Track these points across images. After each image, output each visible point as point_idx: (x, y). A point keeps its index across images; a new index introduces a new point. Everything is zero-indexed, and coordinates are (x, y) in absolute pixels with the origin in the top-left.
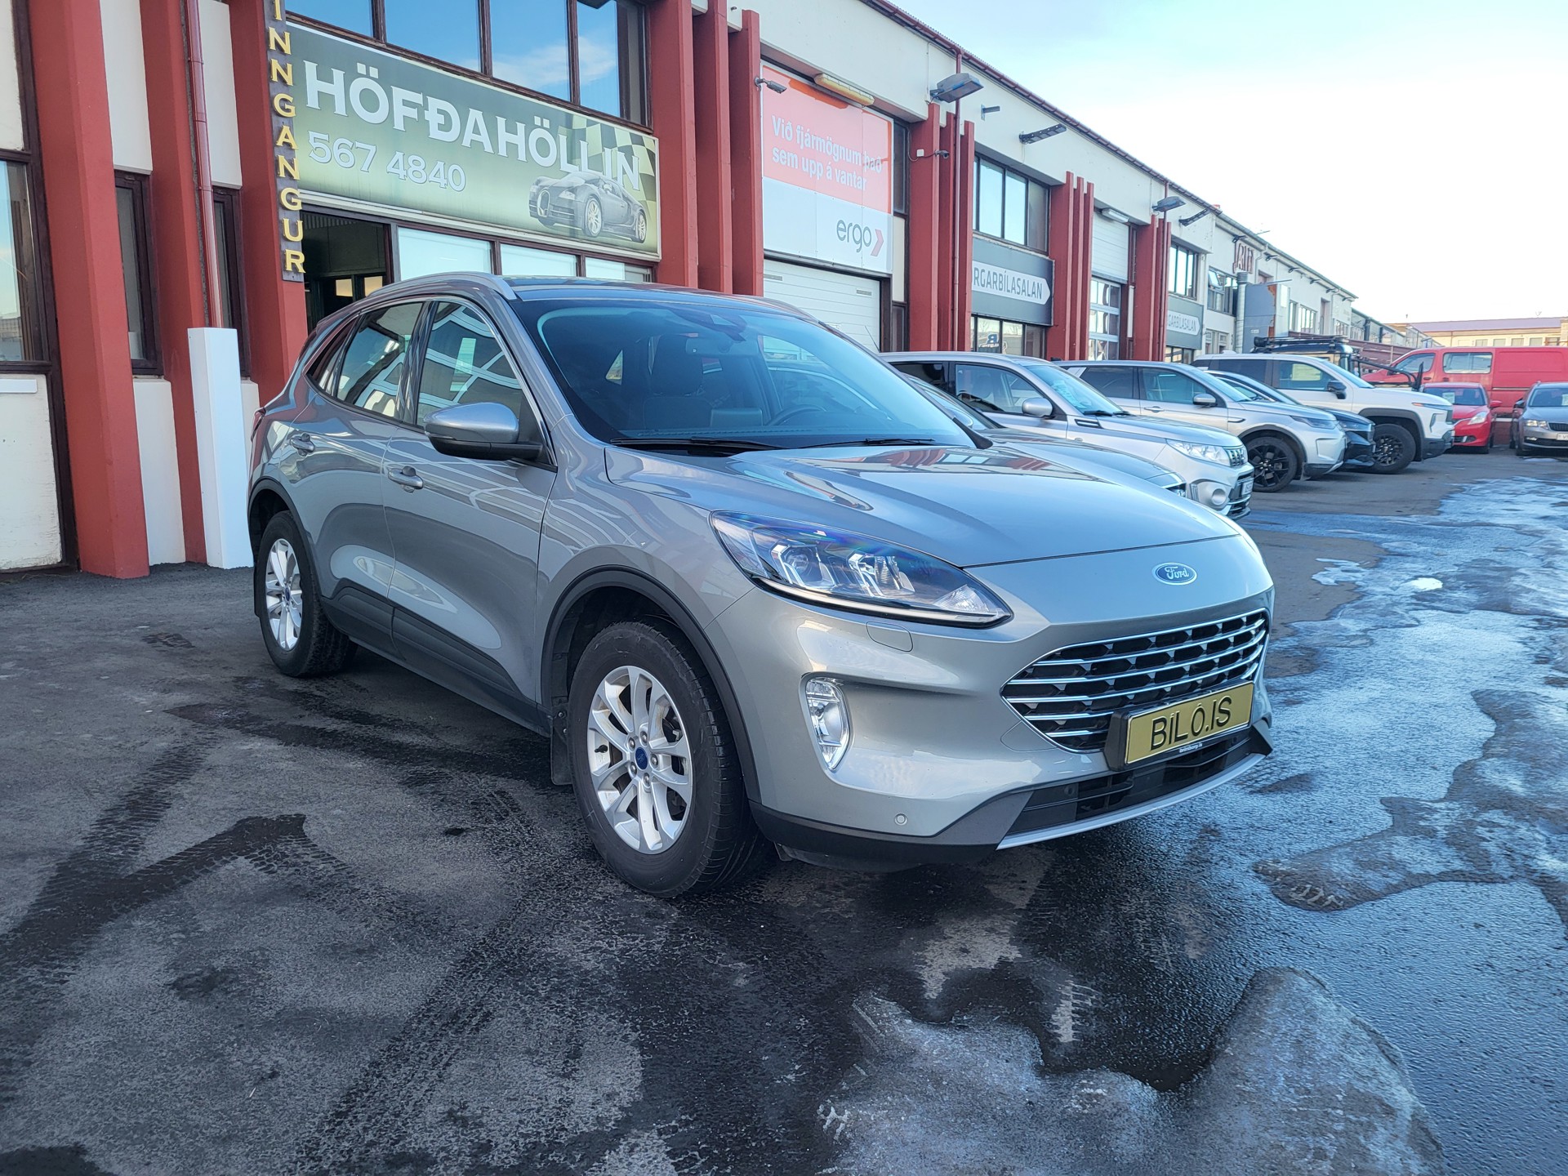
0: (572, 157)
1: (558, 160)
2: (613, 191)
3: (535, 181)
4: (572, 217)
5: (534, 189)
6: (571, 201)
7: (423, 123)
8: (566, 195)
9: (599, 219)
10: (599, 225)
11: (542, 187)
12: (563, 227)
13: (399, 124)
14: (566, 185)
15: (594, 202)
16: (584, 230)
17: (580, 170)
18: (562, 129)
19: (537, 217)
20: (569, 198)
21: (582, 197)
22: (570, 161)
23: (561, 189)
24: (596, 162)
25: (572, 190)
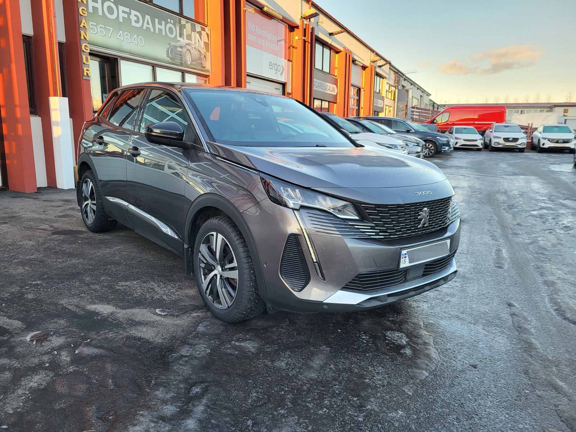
0: (181, 35)
1: (176, 35)
2: (195, 49)
3: (168, 44)
4: (181, 58)
5: (168, 46)
6: (181, 51)
7: (129, 19)
8: (179, 49)
9: (190, 59)
10: (190, 61)
11: (171, 46)
12: (178, 61)
13: (121, 20)
14: (179, 45)
15: (188, 52)
16: (185, 63)
17: (184, 40)
18: (177, 24)
19: (169, 57)
20: (180, 50)
21: (184, 50)
22: (180, 37)
23: (176, 47)
24: (189, 37)
25: (181, 47)
